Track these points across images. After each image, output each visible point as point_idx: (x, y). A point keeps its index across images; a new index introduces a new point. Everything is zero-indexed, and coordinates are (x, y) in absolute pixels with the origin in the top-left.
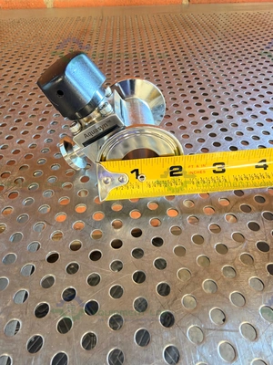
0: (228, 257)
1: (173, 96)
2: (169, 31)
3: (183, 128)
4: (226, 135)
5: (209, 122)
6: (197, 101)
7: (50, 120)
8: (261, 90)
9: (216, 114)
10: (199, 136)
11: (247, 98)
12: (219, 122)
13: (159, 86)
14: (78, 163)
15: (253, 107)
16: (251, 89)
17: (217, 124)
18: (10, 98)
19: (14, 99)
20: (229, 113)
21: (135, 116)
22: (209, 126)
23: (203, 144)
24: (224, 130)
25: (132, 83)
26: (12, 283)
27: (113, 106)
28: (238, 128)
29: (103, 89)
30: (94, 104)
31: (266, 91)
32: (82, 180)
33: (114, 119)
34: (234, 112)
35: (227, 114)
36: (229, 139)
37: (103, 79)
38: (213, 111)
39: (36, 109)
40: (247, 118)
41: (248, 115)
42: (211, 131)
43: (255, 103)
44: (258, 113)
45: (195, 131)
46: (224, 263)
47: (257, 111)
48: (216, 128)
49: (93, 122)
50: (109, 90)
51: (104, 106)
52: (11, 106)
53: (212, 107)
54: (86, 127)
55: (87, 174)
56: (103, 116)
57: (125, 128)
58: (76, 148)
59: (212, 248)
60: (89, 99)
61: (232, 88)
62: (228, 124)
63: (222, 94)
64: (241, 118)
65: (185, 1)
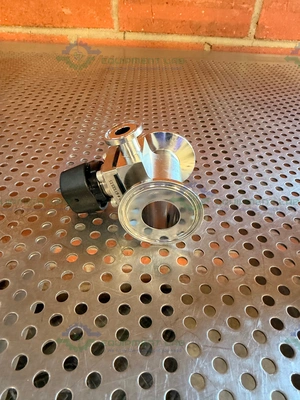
0: (228, 287)
2: (189, 76)
4: (236, 179)
5: (221, 166)
6: (211, 146)
8: (274, 139)
9: (228, 159)
10: (210, 178)
11: (260, 146)
12: (231, 166)
15: (264, 155)
16: (263, 138)
17: (228, 168)
18: (31, 129)
19: (36, 131)
20: (241, 159)
22: (221, 170)
23: (214, 186)
24: (234, 174)
26: (29, 296)
28: (248, 173)
31: (277, 141)
34: (245, 158)
35: (238, 160)
36: (238, 183)
38: (225, 156)
39: (56, 142)
40: (257, 165)
41: (258, 162)
42: (223, 174)
43: (267, 151)
44: (268, 161)
45: (208, 174)
46: (224, 292)
47: (267, 159)
48: (227, 172)
52: (32, 137)
53: (225, 152)
59: (214, 279)
61: (246, 136)
62: (239, 169)
63: (236, 140)
64: (251, 164)
65: (207, 48)
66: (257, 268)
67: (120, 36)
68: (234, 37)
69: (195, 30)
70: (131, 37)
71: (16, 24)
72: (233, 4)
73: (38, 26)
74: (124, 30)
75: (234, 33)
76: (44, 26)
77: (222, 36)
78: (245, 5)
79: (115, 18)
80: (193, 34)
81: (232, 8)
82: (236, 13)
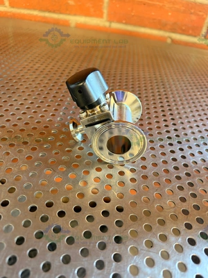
0: (162, 213)
1: (148, 106)
3: (150, 129)
5: (168, 129)
6: (163, 113)
7: (63, 106)
9: (174, 124)
11: (198, 118)
12: (176, 130)
13: (139, 98)
14: (79, 137)
15: (200, 125)
16: (201, 113)
17: (174, 131)
18: (38, 86)
19: (41, 87)
20: (184, 126)
21: (121, 115)
22: (168, 132)
23: (162, 142)
24: (178, 136)
25: (123, 93)
26: (28, 200)
27: (109, 106)
28: (187, 136)
29: (105, 94)
30: (98, 102)
32: (79, 148)
33: (108, 115)
34: (186, 126)
35: (182, 126)
36: (179, 142)
37: (107, 89)
38: (173, 122)
39: (54, 97)
40: (194, 131)
42: (169, 135)
43: (202, 122)
44: (203, 130)
45: (158, 133)
46: (159, 217)
47: (202, 128)
48: (173, 134)
49: (95, 114)
50: (108, 95)
51: (104, 105)
52: (38, 91)
53: (173, 119)
54: (90, 115)
55: (82, 145)
56: (102, 111)
57: (113, 121)
58: (80, 128)
59: (154, 207)
60: (96, 99)
61: (189, 110)
62: (181, 133)
63: (182, 112)
64: (191, 130)
65: (169, 41)
66: (184, 204)
67: (107, 24)
68: (189, 35)
69: (162, 26)
70: (115, 26)
71: (34, 9)
72: (192, 11)
73: (50, 11)
74: (110, 20)
75: (190, 32)
76: (54, 12)
77: (180, 33)
78: (201, 13)
79: (105, 11)
80: (160, 29)
81: (191, 13)
82: (194, 17)
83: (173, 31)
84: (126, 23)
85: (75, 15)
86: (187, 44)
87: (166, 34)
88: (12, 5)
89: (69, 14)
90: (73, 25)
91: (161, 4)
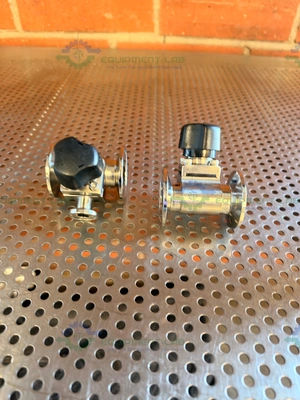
65: (246, 52)
67: (160, 39)
68: (274, 41)
69: (235, 33)
70: (172, 40)
71: (58, 30)
72: (276, 9)
73: (79, 31)
74: (164, 34)
75: (275, 37)
76: (86, 31)
77: (262, 40)
78: (287, 10)
79: (156, 22)
80: (234, 38)
81: (274, 12)
82: (278, 17)
83: (252, 38)
84: (186, 36)
85: (115, 31)
86: (271, 53)
87: (242, 43)
88: (26, 28)
89: (107, 32)
90: (113, 45)
91: (232, 4)
